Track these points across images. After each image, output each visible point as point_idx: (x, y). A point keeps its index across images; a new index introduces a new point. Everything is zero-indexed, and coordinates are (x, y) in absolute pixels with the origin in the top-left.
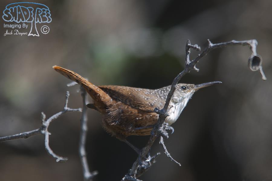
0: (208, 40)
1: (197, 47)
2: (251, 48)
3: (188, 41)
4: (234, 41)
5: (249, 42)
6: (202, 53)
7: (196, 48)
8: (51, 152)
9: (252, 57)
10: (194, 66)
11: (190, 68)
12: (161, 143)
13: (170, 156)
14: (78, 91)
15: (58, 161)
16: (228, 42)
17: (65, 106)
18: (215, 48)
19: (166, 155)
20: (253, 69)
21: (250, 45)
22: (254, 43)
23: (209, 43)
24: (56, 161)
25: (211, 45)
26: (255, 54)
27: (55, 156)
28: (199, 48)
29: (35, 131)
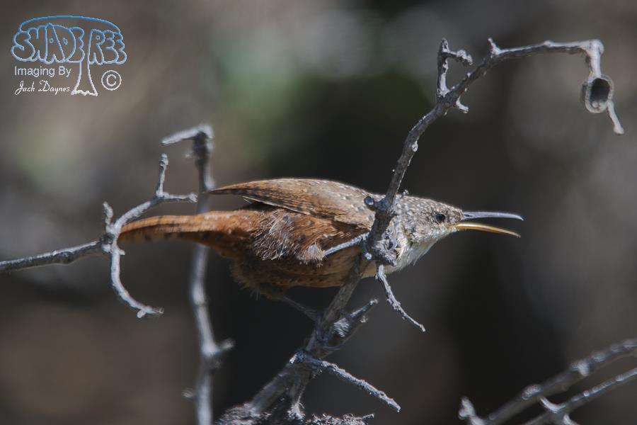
0: (490, 40)
1: (465, 57)
2: (588, 59)
3: (443, 41)
4: (549, 44)
5: (583, 45)
6: (475, 70)
7: (461, 58)
8: (124, 295)
9: (590, 80)
10: (456, 99)
11: (448, 105)
12: (379, 277)
13: (401, 309)
14: (188, 156)
15: (140, 315)
16: (536, 46)
17: (157, 188)
18: (505, 58)
19: (390, 306)
20: (592, 108)
21: (586, 53)
22: (595, 49)
23: (491, 47)
24: (136, 316)
25: (497, 51)
26: (597, 73)
27: (133, 304)
28: (469, 59)
29: (87, 245)
